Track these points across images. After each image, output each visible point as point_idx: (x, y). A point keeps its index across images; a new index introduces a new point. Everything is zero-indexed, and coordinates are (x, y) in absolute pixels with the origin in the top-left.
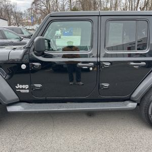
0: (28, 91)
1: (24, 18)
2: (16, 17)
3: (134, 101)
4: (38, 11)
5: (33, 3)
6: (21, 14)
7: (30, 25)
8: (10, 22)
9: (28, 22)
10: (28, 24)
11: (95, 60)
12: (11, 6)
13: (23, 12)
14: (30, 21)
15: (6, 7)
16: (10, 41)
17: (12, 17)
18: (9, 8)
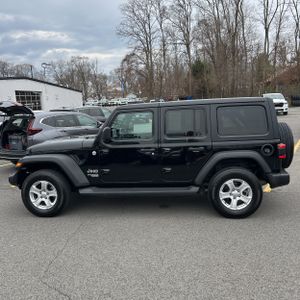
0: (97, 176)
1: (109, 84)
2: (96, 84)
3: (196, 186)
4: (133, 72)
5: (125, 60)
6: (105, 78)
7: (119, 96)
8: (86, 93)
9: (116, 91)
10: (116, 94)
11: (156, 145)
12: (88, 65)
13: (108, 74)
14: (119, 89)
15: (81, 67)
16: (83, 127)
17: (90, 83)
18: (86, 69)
